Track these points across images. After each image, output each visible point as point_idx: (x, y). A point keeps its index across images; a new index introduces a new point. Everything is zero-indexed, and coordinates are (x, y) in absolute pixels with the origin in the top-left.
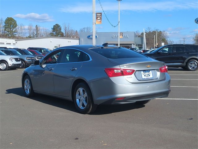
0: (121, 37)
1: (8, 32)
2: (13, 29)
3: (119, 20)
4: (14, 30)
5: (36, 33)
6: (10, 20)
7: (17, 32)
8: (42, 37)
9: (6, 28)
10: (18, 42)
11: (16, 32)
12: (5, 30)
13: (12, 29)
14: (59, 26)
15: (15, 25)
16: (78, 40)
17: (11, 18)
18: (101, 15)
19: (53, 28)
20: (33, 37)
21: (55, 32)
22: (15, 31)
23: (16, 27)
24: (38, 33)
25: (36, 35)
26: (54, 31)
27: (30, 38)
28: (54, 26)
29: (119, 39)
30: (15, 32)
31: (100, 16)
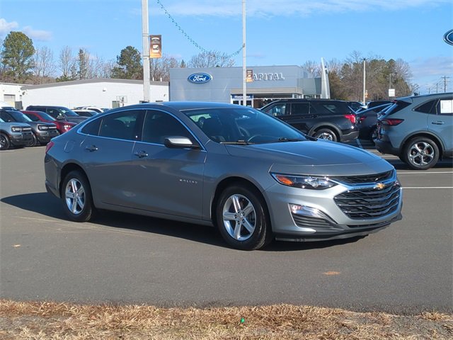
0: (249, 79)
1: (13, 66)
2: (23, 62)
3: (244, 42)
4: (26, 63)
5: (79, 70)
6: (16, 39)
7: (34, 67)
8: (94, 79)
9: (7, 57)
10: (28, 92)
11: (31, 68)
12: (5, 62)
13: (21, 60)
14: (135, 52)
15: (29, 51)
16: (168, 87)
17: (19, 33)
18: (160, 40)
19: (120, 55)
20: (72, 80)
21: (125, 67)
22: (29, 64)
23: (30, 54)
24: (85, 70)
25: (79, 74)
26: (122, 64)
27: (64, 80)
28: (123, 51)
29: (244, 84)
30: (29, 66)
31: (159, 43)
